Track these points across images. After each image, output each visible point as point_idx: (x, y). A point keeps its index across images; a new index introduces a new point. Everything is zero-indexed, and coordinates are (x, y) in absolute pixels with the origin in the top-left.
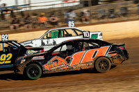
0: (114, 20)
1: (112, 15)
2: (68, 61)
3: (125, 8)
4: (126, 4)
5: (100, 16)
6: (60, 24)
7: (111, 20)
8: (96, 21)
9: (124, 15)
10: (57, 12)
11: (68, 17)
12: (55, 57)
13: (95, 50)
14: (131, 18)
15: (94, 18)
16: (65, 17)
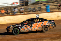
0: (35, 12)
1: (34, 11)
2: (31, 27)
3: (40, 8)
4: (41, 5)
5: (29, 10)
6: (11, 14)
7: (34, 12)
8: (27, 13)
9: (39, 10)
10: (9, 8)
11: (14, 11)
12: (26, 25)
13: (42, 22)
14: (42, 12)
15: (26, 12)
16: (13, 11)
